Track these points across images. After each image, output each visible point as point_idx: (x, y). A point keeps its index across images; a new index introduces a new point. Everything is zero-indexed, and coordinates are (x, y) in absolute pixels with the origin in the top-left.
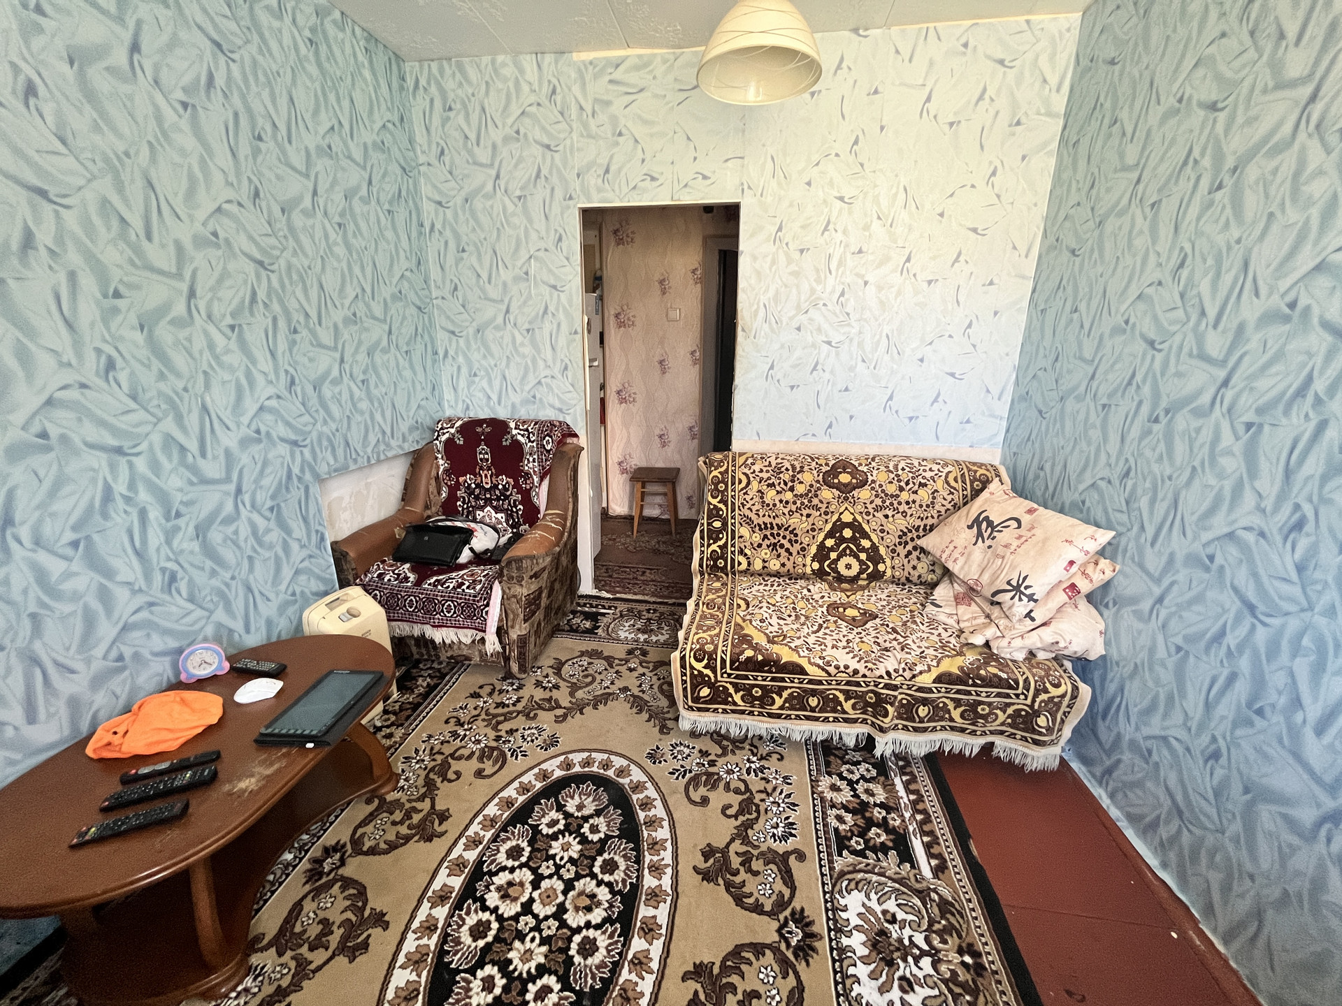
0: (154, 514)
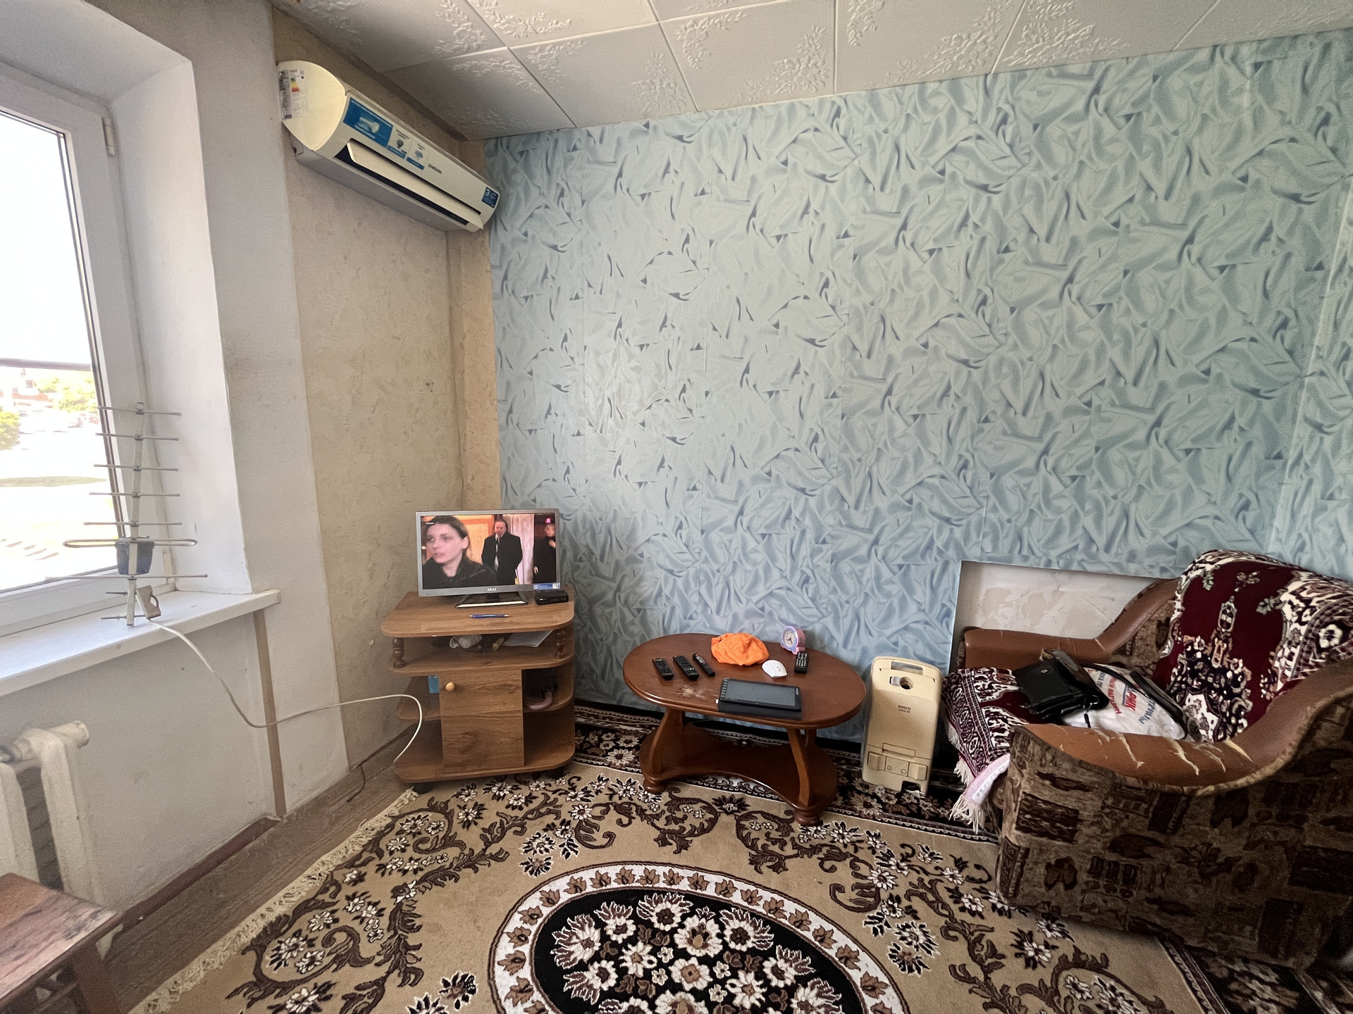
0: (810, 535)
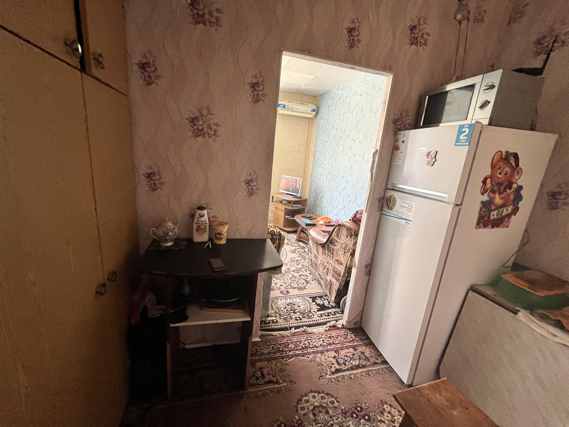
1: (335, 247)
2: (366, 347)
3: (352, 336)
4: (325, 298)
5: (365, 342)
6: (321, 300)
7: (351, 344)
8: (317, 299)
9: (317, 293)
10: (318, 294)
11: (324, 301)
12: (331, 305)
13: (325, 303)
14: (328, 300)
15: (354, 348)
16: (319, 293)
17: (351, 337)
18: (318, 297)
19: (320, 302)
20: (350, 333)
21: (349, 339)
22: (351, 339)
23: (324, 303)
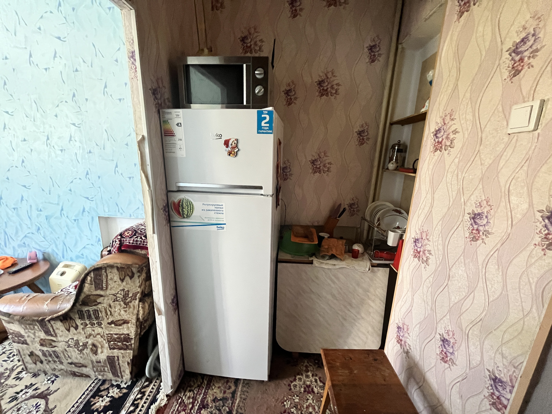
1: (100, 306)
2: (211, 388)
3: (188, 394)
4: (106, 386)
5: (205, 383)
6: (102, 397)
7: (196, 405)
8: (95, 404)
9: (84, 394)
10: (88, 395)
11: (109, 393)
12: (124, 388)
13: (112, 394)
14: (112, 386)
15: (204, 407)
16: (87, 390)
17: (189, 398)
18: (92, 399)
19: (103, 404)
20: (182, 394)
21: (190, 403)
22: (191, 400)
23: (112, 397)
